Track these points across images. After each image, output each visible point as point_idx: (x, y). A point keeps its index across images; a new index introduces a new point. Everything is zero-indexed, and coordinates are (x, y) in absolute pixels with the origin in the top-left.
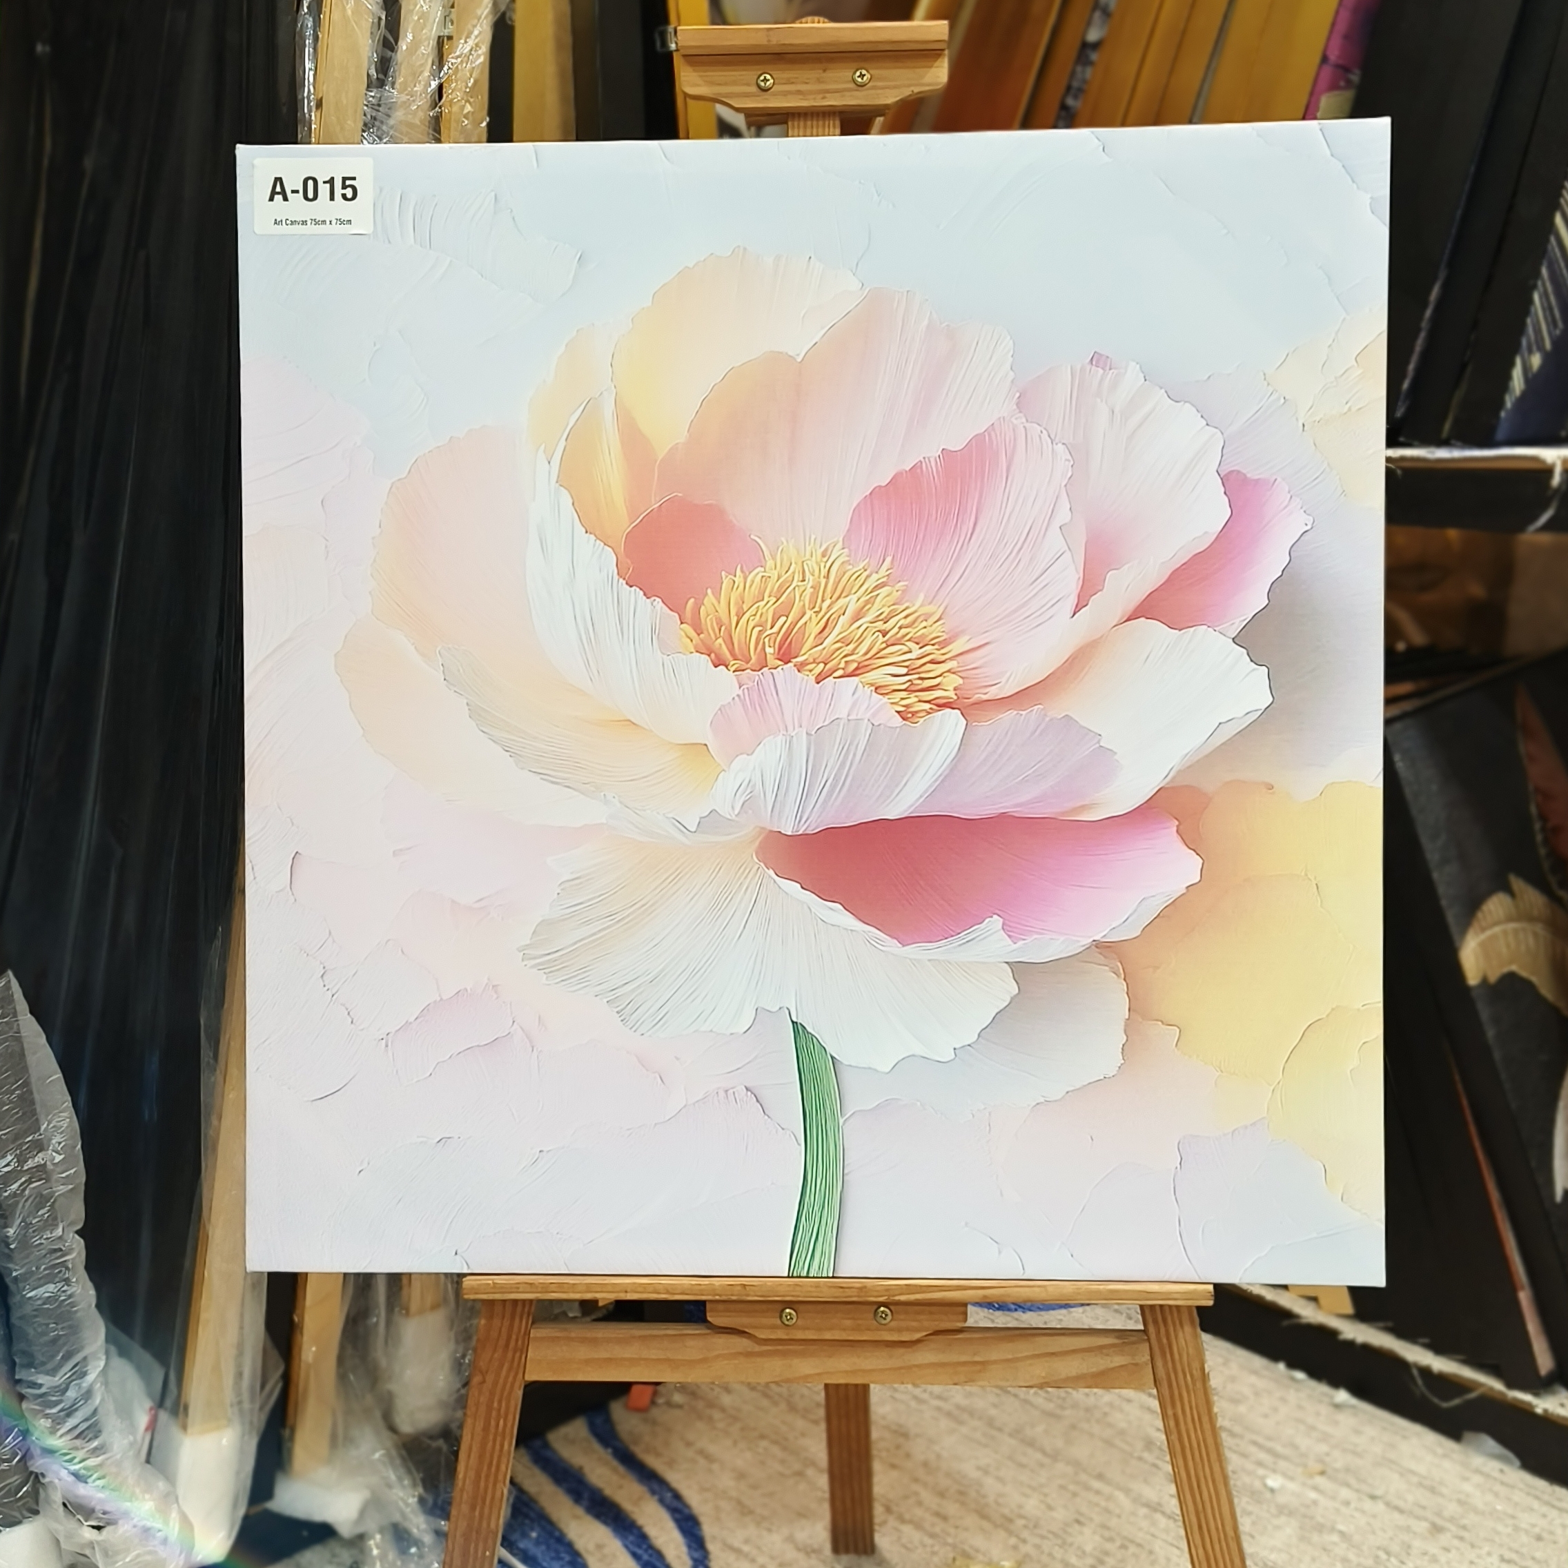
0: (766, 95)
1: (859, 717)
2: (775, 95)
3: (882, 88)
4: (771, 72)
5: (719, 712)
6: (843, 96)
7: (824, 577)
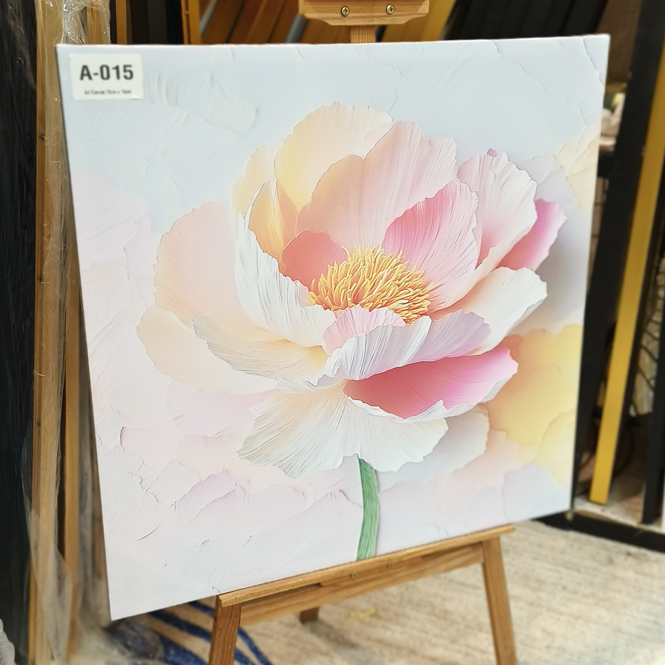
0: (345, 19)
1: (388, 324)
2: (350, 18)
3: (399, 16)
4: (347, 6)
5: (327, 330)
6: (381, 20)
7: (374, 262)
